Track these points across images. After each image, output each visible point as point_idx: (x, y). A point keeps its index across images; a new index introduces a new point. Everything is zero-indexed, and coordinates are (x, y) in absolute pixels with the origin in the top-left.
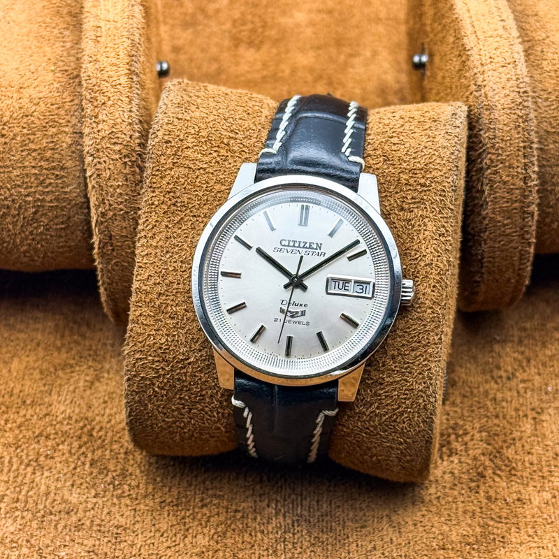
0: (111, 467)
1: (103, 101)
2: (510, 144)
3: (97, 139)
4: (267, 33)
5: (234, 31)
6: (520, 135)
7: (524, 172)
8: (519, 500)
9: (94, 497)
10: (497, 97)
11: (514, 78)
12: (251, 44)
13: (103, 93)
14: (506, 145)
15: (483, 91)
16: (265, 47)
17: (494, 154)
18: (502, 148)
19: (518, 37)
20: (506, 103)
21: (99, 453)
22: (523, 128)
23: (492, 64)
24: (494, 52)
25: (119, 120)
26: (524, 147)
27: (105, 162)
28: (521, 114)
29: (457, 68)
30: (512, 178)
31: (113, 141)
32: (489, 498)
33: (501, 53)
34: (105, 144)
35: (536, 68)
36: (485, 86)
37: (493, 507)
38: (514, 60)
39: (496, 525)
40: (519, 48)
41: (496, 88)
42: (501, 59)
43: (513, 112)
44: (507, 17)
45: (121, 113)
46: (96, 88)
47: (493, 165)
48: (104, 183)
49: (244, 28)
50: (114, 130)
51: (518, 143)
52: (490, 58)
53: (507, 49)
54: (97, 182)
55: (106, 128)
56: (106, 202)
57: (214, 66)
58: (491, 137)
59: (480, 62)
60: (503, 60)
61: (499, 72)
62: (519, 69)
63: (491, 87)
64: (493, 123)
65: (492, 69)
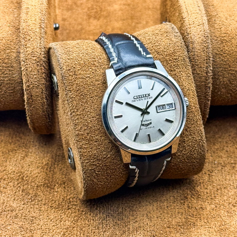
0: (31, 192)
1: (29, 39)
2: (201, 58)
3: (26, 54)
4: (102, 13)
5: (88, 12)
6: (205, 54)
7: (206, 69)
8: (201, 208)
9: (23, 205)
10: (195, 38)
11: (203, 30)
12: (95, 18)
13: (29, 35)
14: (199, 58)
15: (190, 36)
16: (101, 19)
17: (194, 62)
18: (197, 59)
19: (205, 14)
20: (199, 41)
21: (26, 186)
22: (206, 51)
23: (194, 24)
24: (195, 19)
25: (35, 47)
26: (207, 59)
27: (29, 64)
28: (205, 46)
30: (201, 72)
31: (33, 55)
32: (189, 207)
33: (198, 20)
34: (29, 57)
35: (212, 27)
36: (191, 34)
37: (190, 211)
38: (203, 23)
39: (191, 218)
40: (205, 18)
41: (195, 35)
43: (202, 44)
44: (201, 5)
45: (36, 44)
46: (26, 33)
47: (193, 66)
48: (29, 73)
49: (93, 11)
50: (33, 51)
51: (204, 57)
52: (193, 22)
53: (200, 18)
54: (26, 73)
55: (30, 50)
56: (30, 81)
57: (80, 27)
58: (193, 55)
59: (189, 23)
60: (198, 23)
61: (197, 28)
62: (205, 27)
63: (193, 34)
64: (194, 49)
65: (194, 27)
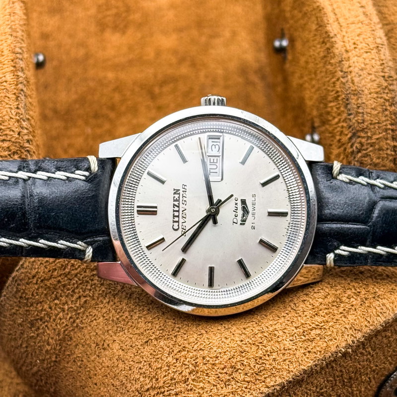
2: (379, 127)
6: (388, 118)
10: (363, 82)
11: (379, 63)
15: (349, 77)
17: (364, 137)
19: (379, 22)
20: (373, 87)
22: (391, 112)
23: (357, 50)
24: (357, 38)
28: (387, 98)
29: (322, 54)
30: (383, 160)
33: (364, 39)
36: (351, 72)
38: (377, 45)
40: (380, 33)
41: (362, 74)
43: (380, 96)
44: (366, 3)
47: (363, 148)
52: (354, 44)
53: (369, 35)
58: (359, 121)
59: (345, 48)
60: (367, 45)
61: (364, 58)
62: (383, 54)
63: (357, 73)
64: (360, 108)
65: (356, 55)
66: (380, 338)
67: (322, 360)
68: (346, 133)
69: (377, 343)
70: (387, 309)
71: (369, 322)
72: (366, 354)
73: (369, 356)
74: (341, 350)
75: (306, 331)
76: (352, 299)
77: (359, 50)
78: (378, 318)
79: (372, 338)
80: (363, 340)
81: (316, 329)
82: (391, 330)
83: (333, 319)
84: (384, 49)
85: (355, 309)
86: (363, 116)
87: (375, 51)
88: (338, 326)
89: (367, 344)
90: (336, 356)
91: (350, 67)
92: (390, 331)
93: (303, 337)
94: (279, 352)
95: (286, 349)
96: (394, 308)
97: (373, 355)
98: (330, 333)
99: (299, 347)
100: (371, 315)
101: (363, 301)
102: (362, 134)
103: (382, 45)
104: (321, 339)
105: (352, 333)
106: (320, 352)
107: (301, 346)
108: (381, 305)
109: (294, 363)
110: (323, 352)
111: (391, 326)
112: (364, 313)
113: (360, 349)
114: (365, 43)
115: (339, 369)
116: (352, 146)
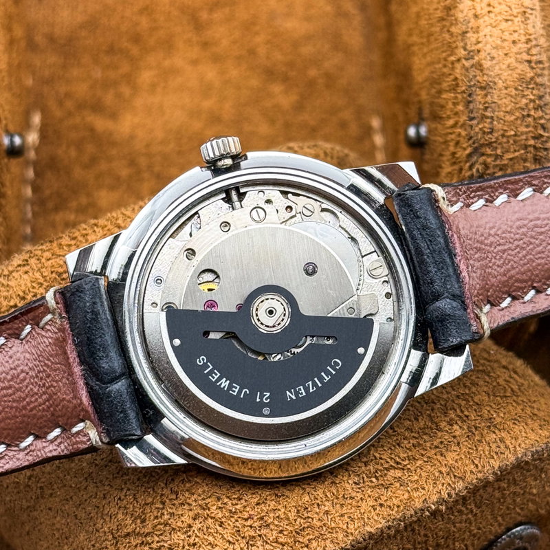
15: (476, 59)
29: (439, 14)
36: (479, 51)
38: (524, 9)
41: (496, 55)
42: (504, 7)
47: (488, 172)
58: (486, 130)
59: (473, 11)
60: (508, 9)
61: (501, 30)
62: (532, 25)
63: (489, 54)
64: (489, 109)
65: (491, 25)
66: (490, 490)
67: (400, 520)
68: (464, 146)
69: (484, 497)
70: (507, 447)
71: (477, 466)
72: (465, 512)
73: (470, 516)
74: (429, 507)
75: (381, 471)
76: (456, 427)
77: (496, 16)
78: (492, 461)
79: (479, 490)
80: (464, 493)
81: (395, 468)
82: (509, 480)
83: (422, 455)
84: (534, 16)
85: (458, 443)
86: (491, 123)
87: (520, 20)
88: (430, 468)
89: (470, 498)
90: (422, 516)
91: (479, 42)
92: (506, 481)
93: (374, 480)
94: (335, 501)
95: (346, 497)
96: (517, 447)
97: (476, 514)
98: (416, 478)
99: (366, 495)
100: (481, 455)
101: (470, 431)
102: (489, 151)
103: (532, 9)
104: (401, 485)
105: (450, 482)
106: (398, 507)
107: (370, 494)
108: (498, 440)
109: (356, 521)
110: (402, 508)
111: (509, 473)
112: (472, 451)
113: (458, 504)
114: (507, 5)
115: (422, 533)
116: (471, 168)
